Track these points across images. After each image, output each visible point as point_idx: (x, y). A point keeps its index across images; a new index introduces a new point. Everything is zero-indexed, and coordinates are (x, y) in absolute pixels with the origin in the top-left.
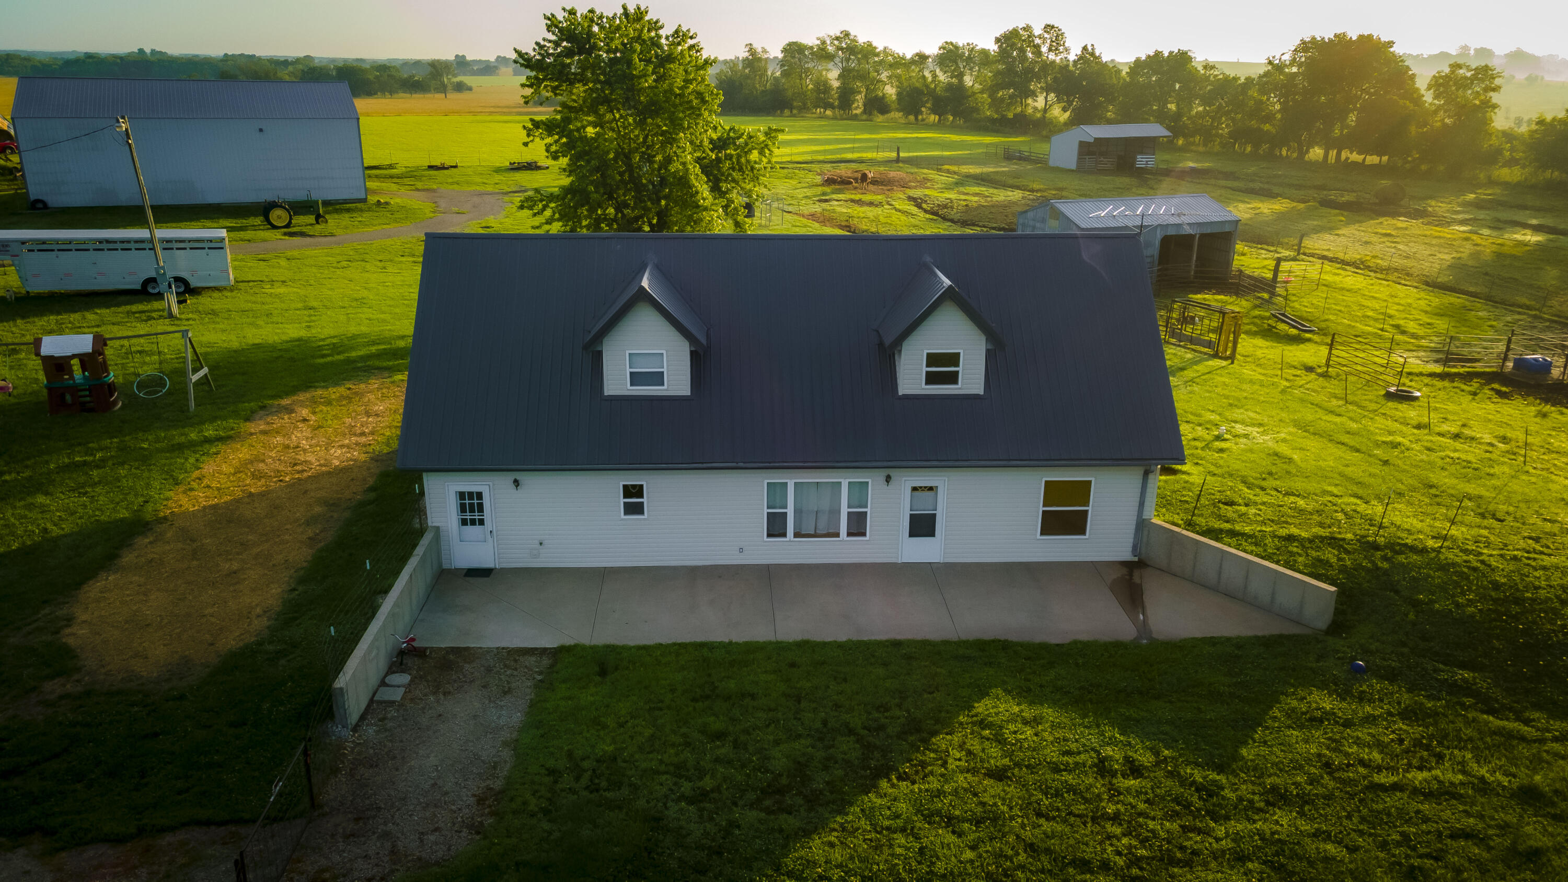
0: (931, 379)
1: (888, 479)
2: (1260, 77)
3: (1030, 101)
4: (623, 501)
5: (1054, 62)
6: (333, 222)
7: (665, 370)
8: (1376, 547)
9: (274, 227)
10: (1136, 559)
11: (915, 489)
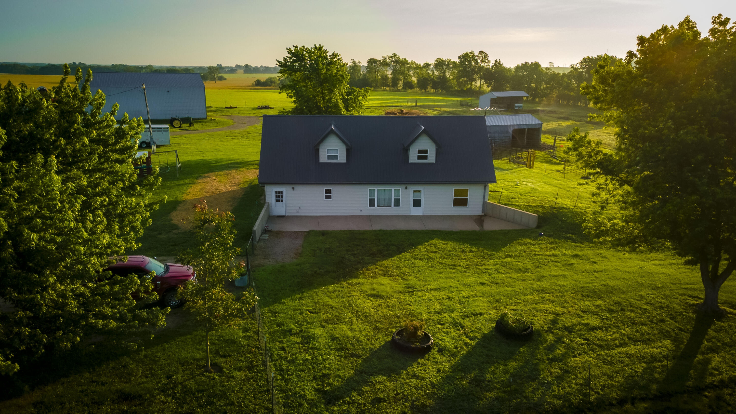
0: (419, 158)
1: (406, 188)
2: (568, 73)
3: (473, 83)
4: (325, 194)
5: (483, 67)
6: (196, 126)
7: (338, 155)
8: (555, 208)
9: (175, 127)
10: (483, 214)
11: (415, 191)
